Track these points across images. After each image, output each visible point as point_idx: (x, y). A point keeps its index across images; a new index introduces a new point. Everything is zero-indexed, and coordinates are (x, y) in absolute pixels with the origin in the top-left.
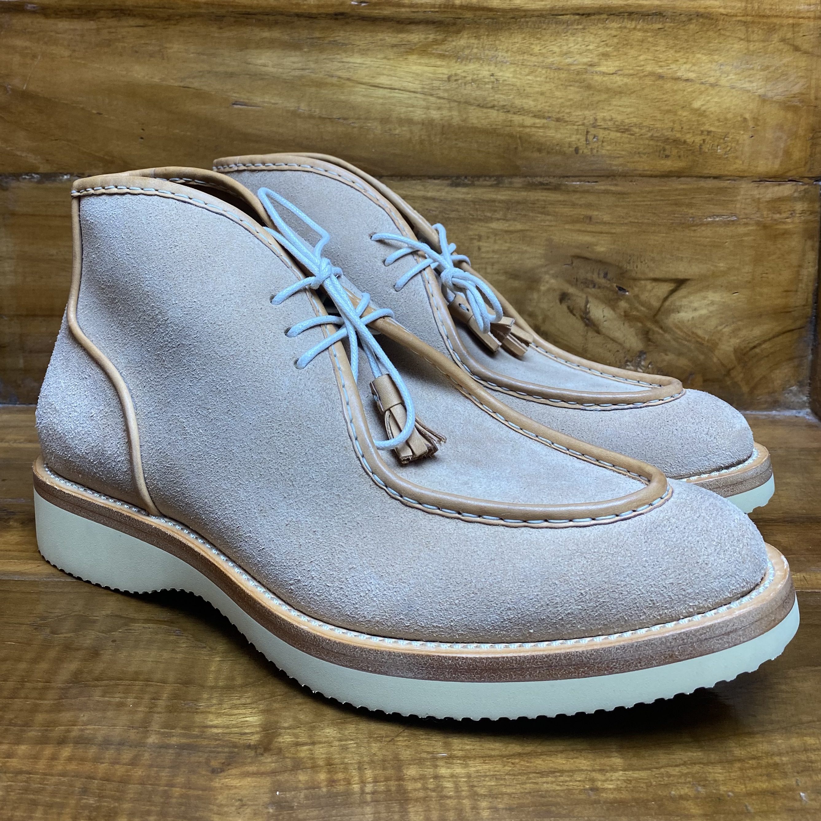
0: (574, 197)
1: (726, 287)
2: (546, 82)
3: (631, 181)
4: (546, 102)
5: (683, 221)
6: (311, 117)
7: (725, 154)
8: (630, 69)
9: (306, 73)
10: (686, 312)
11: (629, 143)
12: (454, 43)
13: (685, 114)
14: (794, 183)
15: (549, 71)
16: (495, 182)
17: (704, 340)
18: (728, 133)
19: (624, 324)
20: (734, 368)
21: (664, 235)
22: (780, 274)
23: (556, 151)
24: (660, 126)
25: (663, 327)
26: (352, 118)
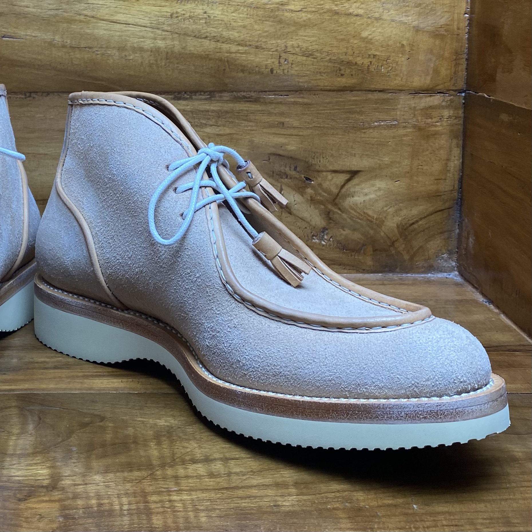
0: (270, 108)
1: (390, 177)
2: (247, 18)
3: (315, 95)
4: (248, 33)
5: (355, 125)
6: (64, 46)
7: (388, 73)
8: (312, 7)
9: (59, 12)
10: (359, 196)
11: (313, 65)
13: (356, 42)
14: (443, 94)
15: (249, 9)
16: (208, 97)
17: (373, 219)
18: (390, 56)
19: (310, 206)
20: (396, 241)
21: (340, 136)
22: (432, 166)
23: (256, 72)
24: (336, 51)
25: (341, 208)
26: (96, 47)
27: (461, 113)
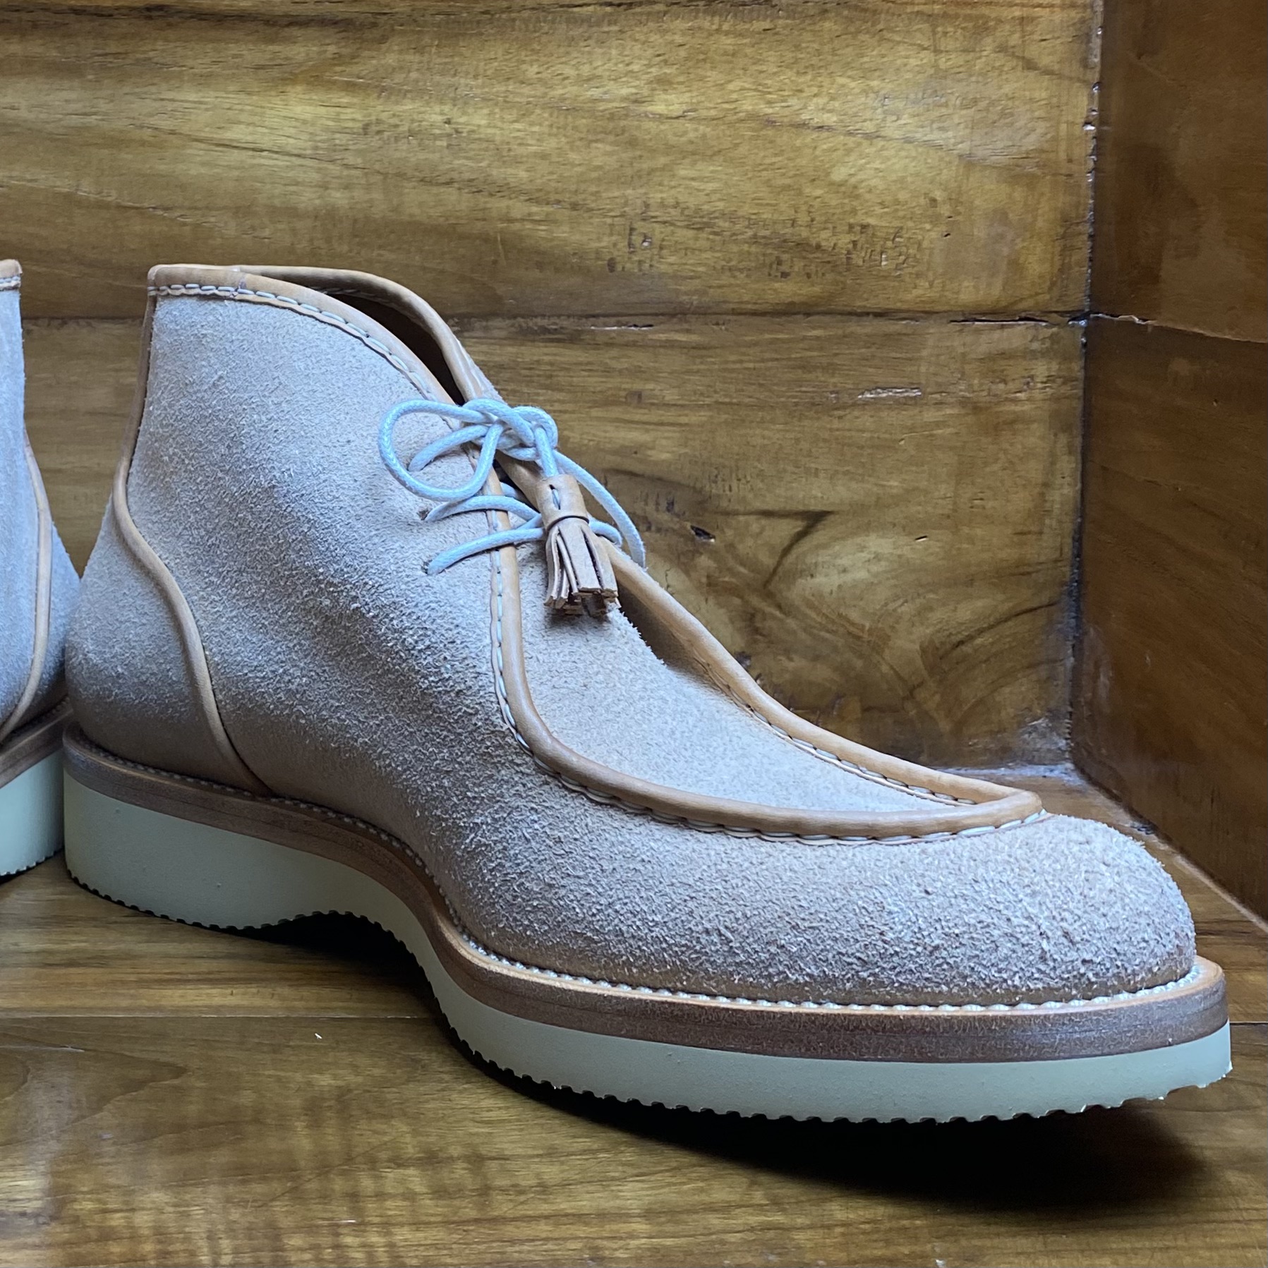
0: (607, 356)
1: (904, 527)
2: (550, 135)
3: (717, 324)
4: (552, 173)
5: (817, 400)
6: (102, 206)
7: (896, 269)
8: (710, 109)
9: (91, 121)
10: (826, 575)
11: (712, 249)
12: (374, 62)
13: (818, 192)
14: (1033, 323)
15: (555, 114)
17: (862, 630)
18: (901, 228)
19: (707, 600)
20: (921, 684)
21: (781, 427)
22: (1008, 501)
23: (572, 267)
24: (770, 216)
25: (783, 605)
26: (181, 207)
27: (1077, 368)
